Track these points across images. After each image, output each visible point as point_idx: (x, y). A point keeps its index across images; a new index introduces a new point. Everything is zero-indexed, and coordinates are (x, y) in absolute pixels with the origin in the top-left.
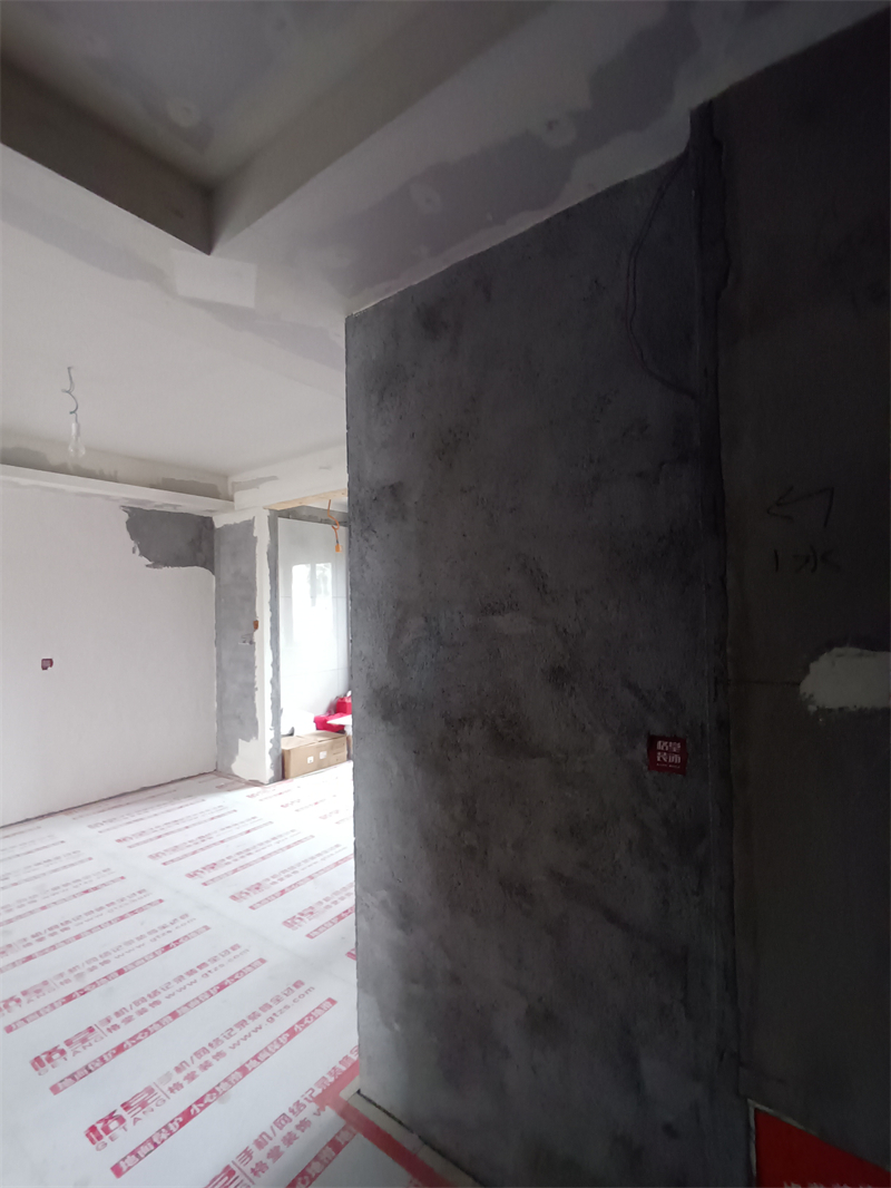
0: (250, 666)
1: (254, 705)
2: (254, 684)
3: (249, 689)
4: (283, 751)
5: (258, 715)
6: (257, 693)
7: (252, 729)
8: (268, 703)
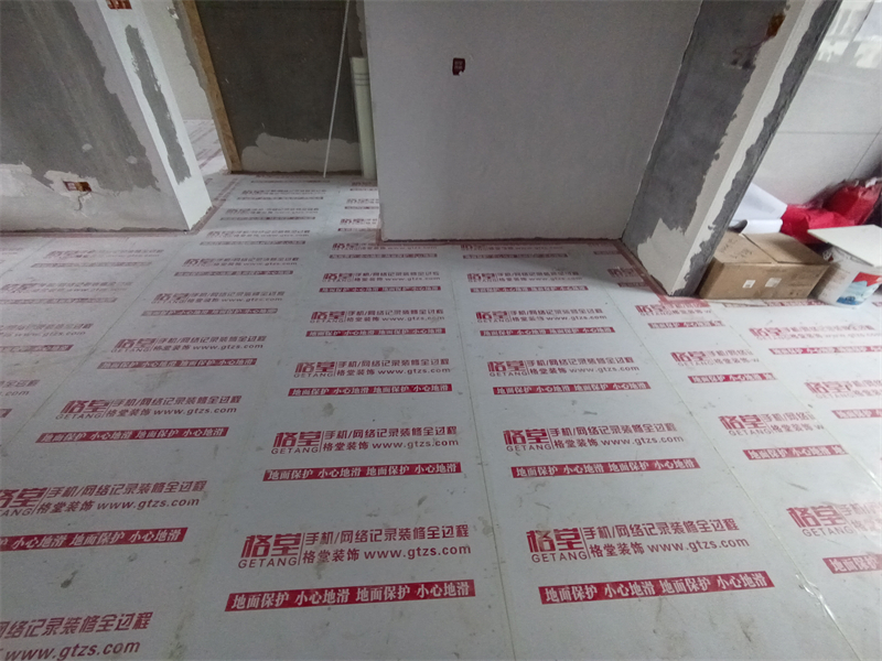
0: (723, 112)
1: (702, 181)
2: (717, 146)
3: (706, 152)
4: (714, 261)
5: (699, 200)
6: (714, 163)
7: (683, 216)
8: (726, 186)
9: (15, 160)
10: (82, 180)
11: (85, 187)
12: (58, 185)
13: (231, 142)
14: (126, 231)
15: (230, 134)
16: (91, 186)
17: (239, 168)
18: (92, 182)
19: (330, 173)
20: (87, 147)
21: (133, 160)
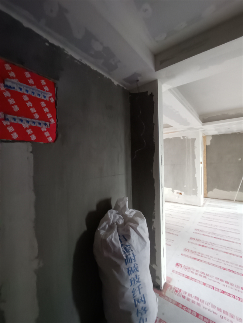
9: (170, 187)
10: (181, 192)
11: (181, 194)
12: (175, 193)
13: (206, 190)
14: (185, 204)
15: (206, 188)
16: (182, 194)
17: (206, 196)
18: (183, 193)
19: (236, 201)
20: (185, 186)
21: (194, 189)
